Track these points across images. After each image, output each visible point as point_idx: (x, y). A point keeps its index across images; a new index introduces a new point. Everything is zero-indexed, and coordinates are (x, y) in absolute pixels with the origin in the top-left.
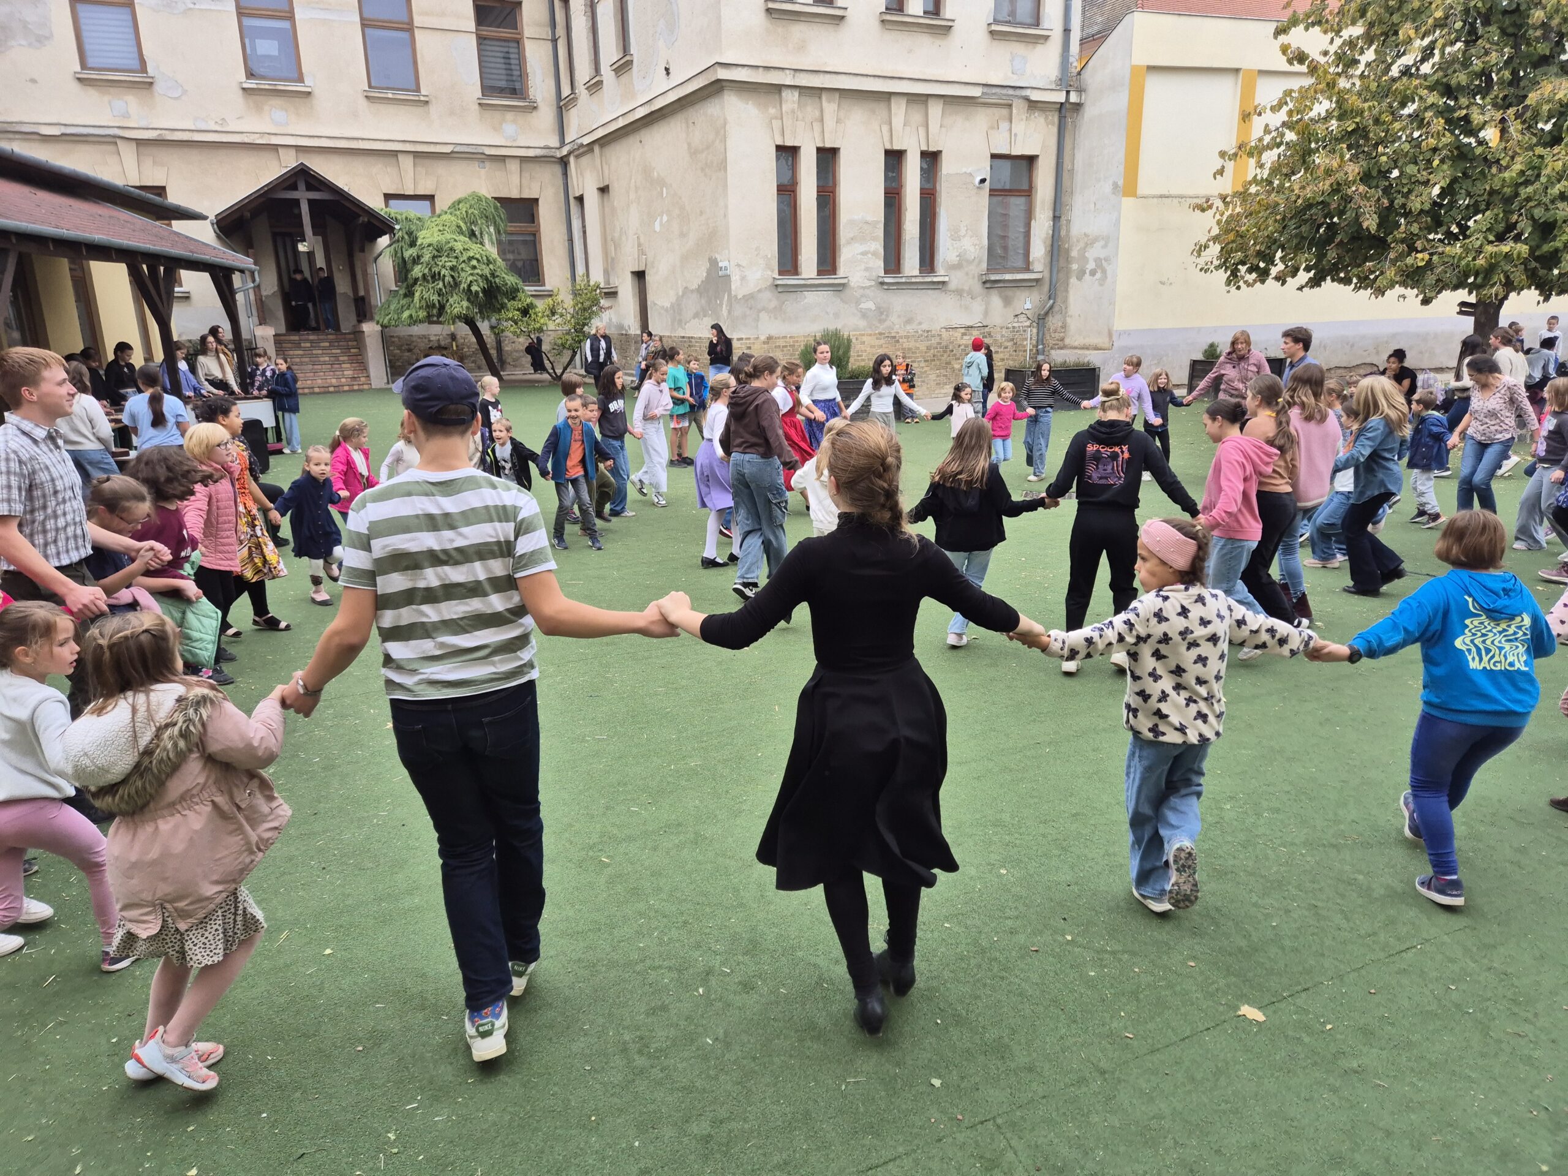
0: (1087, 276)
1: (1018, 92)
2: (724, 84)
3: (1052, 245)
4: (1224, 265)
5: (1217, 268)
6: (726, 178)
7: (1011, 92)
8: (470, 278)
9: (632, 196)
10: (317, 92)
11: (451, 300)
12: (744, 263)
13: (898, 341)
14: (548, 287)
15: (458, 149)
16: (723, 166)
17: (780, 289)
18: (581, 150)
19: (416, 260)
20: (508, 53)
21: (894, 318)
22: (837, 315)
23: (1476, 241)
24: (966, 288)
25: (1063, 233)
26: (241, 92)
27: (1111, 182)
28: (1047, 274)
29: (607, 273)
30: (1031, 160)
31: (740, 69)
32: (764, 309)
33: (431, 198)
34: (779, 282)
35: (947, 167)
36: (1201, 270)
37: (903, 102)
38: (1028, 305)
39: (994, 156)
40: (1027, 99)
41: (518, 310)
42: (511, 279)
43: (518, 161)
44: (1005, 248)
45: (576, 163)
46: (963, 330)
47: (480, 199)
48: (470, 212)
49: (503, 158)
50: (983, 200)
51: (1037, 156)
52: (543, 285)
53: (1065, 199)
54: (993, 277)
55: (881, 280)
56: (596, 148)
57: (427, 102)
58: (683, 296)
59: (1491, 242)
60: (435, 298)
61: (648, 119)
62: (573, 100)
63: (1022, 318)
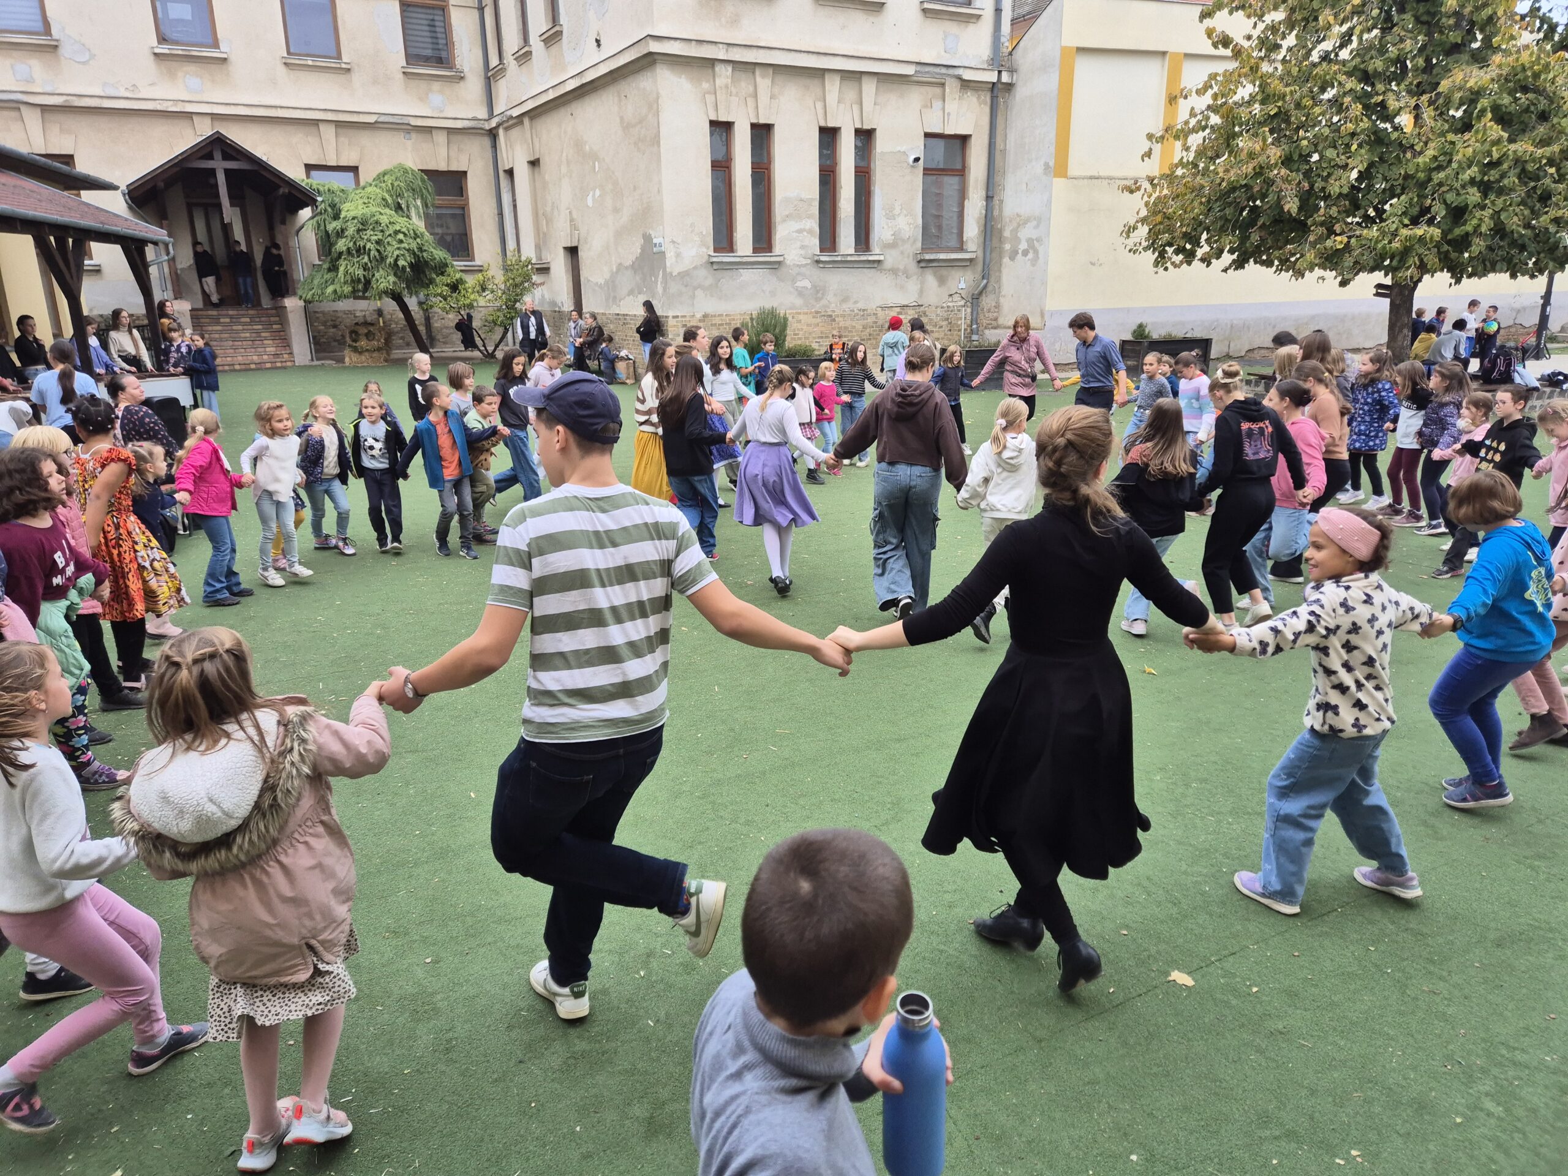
0: (1019, 256)
1: (951, 71)
2: (656, 57)
3: (985, 225)
4: (1152, 246)
5: (1146, 249)
6: (659, 152)
7: (944, 71)
8: (397, 253)
9: (564, 169)
10: (233, 58)
11: (377, 275)
12: (679, 241)
13: (834, 320)
14: (478, 262)
15: (382, 119)
16: (656, 140)
17: (715, 267)
18: (511, 122)
19: (340, 234)
20: (433, 20)
21: (830, 297)
22: (773, 293)
23: (1392, 224)
24: (901, 267)
25: (996, 213)
26: (152, 57)
27: (1042, 163)
28: (980, 254)
29: (538, 248)
30: (964, 139)
31: (672, 42)
32: (700, 286)
33: (354, 169)
34: (715, 260)
35: (882, 145)
36: (1130, 251)
37: (837, 79)
38: (962, 285)
39: (927, 135)
40: (959, 78)
41: (447, 285)
42: (440, 254)
43: (445, 133)
44: (939, 227)
45: (506, 136)
46: (898, 309)
47: (406, 171)
48: (396, 184)
49: (429, 130)
50: (917, 179)
51: (970, 136)
52: (473, 260)
53: (997, 178)
54: (928, 257)
55: (816, 258)
56: (526, 121)
57: (349, 70)
58: (617, 272)
59: (1406, 226)
60: (360, 272)
61: (579, 92)
62: (501, 70)
63: (956, 298)
